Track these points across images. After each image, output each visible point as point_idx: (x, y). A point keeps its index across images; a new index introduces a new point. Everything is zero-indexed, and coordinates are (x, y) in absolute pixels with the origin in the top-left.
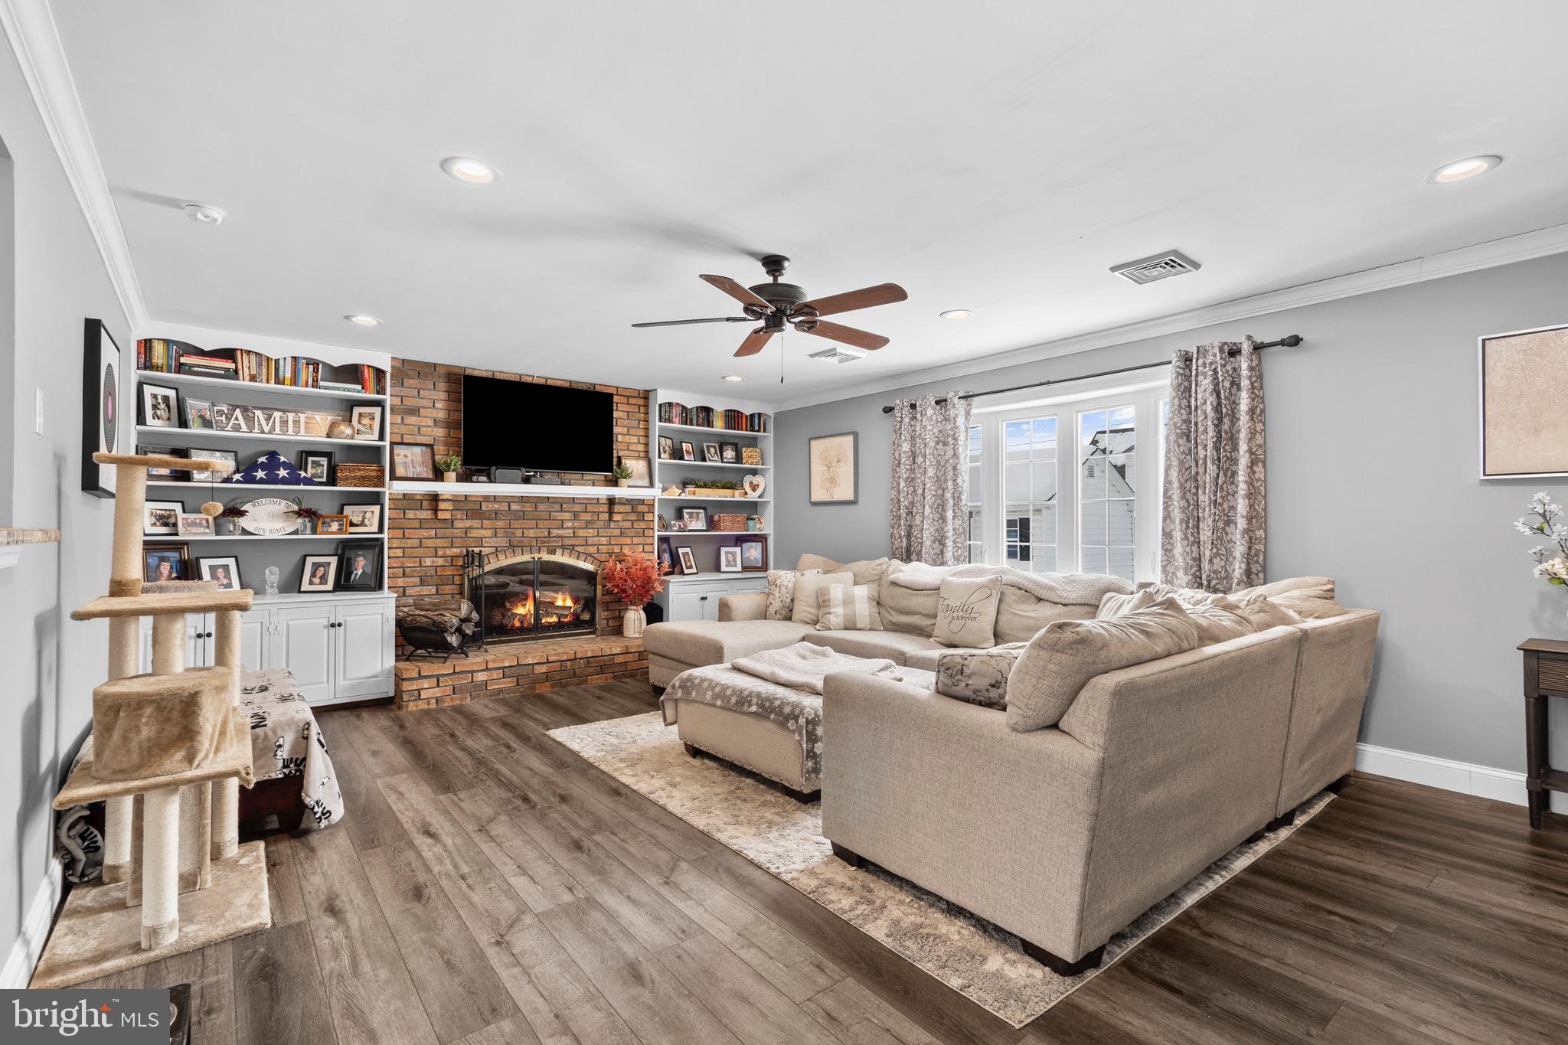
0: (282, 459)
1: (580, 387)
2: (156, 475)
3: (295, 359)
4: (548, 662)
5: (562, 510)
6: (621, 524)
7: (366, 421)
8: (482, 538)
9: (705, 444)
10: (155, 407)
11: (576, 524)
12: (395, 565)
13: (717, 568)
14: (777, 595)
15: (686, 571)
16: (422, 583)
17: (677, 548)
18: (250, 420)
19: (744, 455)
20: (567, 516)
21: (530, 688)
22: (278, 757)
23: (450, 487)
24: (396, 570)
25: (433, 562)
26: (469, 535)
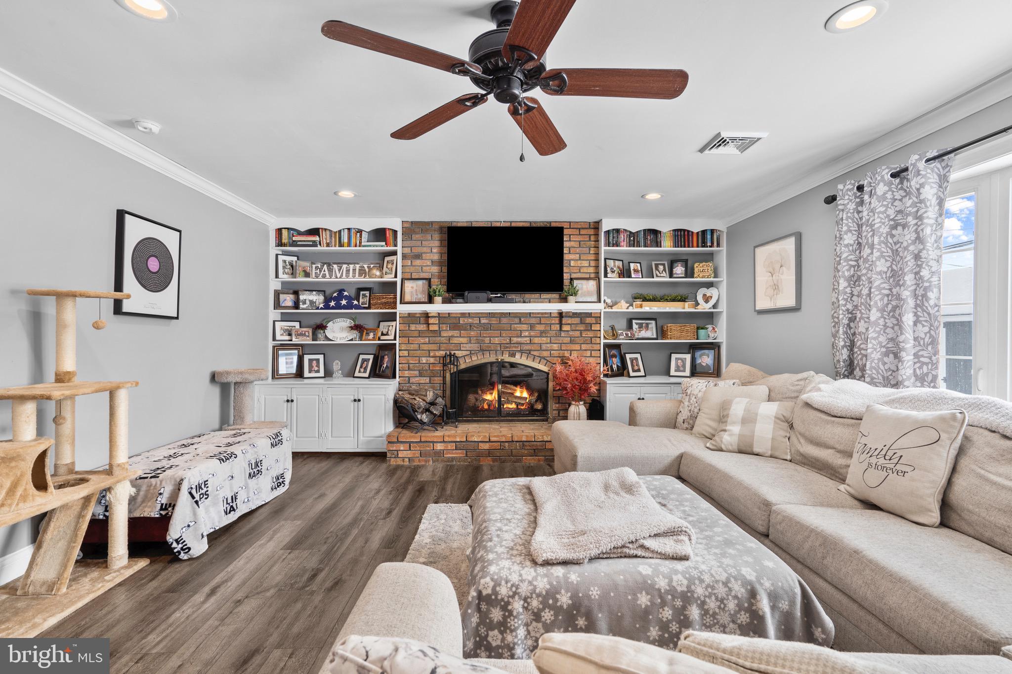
0: (346, 293)
1: (539, 225)
2: (284, 307)
3: (349, 229)
4: (490, 441)
5: (520, 323)
6: (571, 333)
7: (390, 266)
8: (460, 344)
9: (653, 263)
10: (284, 267)
11: (532, 333)
12: (403, 362)
13: (667, 373)
14: (686, 403)
15: (632, 374)
16: (421, 375)
17: (625, 353)
18: (330, 270)
19: (696, 270)
20: (525, 327)
21: (476, 460)
22: (158, 502)
23: (438, 307)
24: (404, 365)
25: (427, 360)
26: (451, 342)
